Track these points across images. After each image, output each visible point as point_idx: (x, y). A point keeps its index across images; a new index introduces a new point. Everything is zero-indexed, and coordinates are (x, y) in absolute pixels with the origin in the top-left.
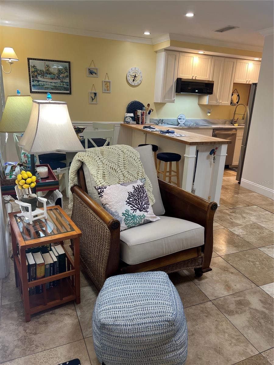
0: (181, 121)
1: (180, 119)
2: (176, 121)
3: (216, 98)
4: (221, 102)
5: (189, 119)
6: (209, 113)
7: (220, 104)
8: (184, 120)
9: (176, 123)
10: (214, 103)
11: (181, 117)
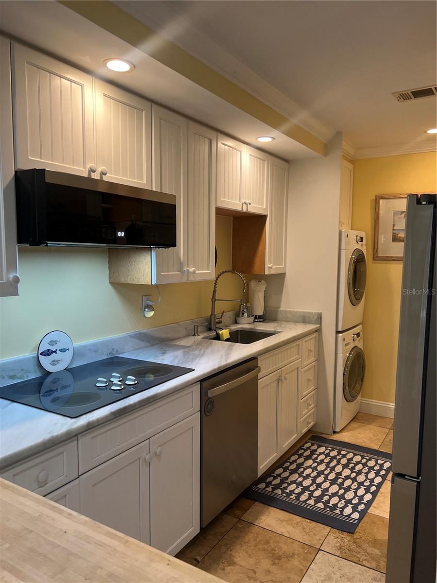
0: (55, 363)
1: (48, 353)
2: (32, 366)
3: (179, 258)
4: (194, 272)
5: (85, 347)
6: (150, 308)
7: (192, 279)
8: (68, 355)
9: (32, 376)
10: (172, 276)
11: (52, 343)
